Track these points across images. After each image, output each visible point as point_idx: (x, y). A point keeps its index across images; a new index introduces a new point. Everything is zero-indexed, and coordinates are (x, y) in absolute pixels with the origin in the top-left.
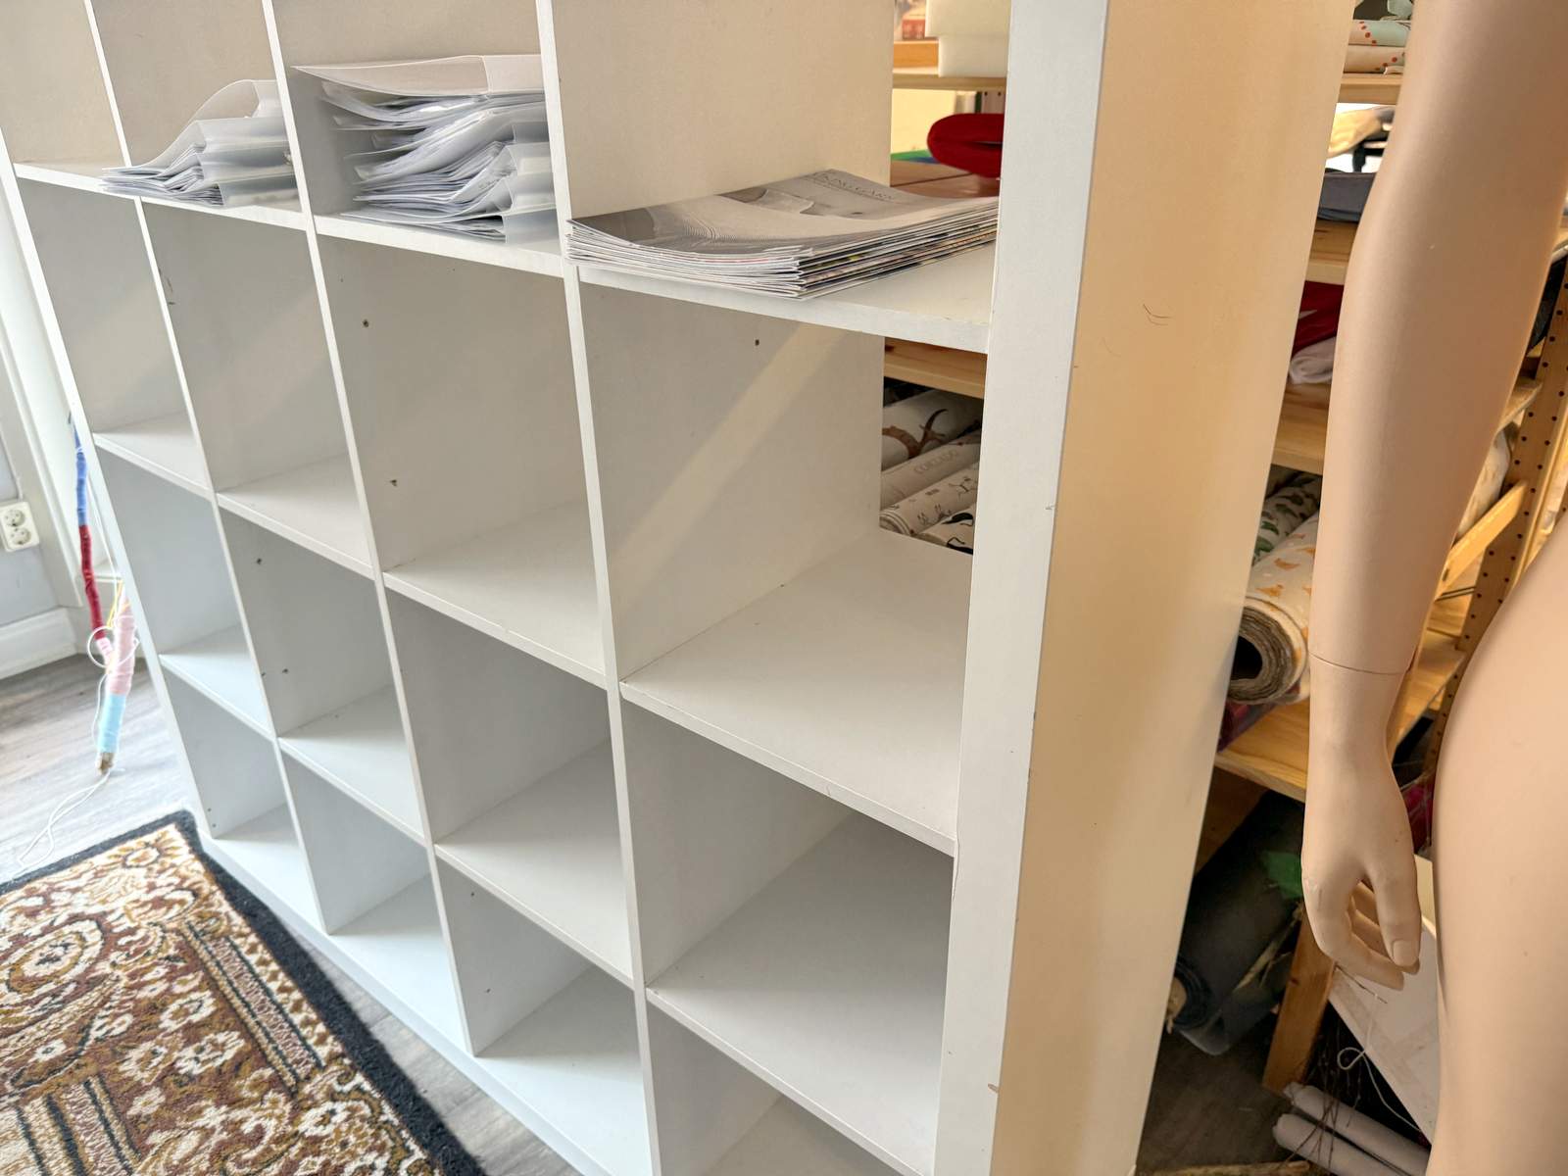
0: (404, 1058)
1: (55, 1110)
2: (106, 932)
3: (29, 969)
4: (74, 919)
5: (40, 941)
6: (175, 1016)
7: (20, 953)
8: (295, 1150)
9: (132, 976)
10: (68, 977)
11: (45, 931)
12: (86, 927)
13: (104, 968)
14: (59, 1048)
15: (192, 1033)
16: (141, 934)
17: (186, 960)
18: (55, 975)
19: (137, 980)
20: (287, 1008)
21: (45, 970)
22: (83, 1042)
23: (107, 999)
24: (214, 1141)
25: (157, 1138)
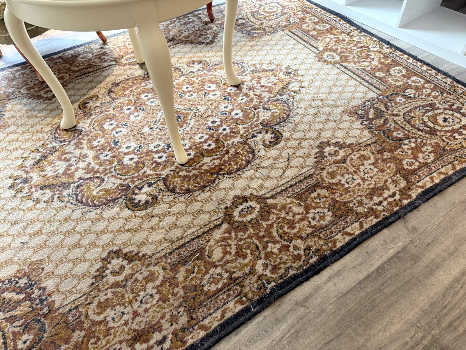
0: (373, 32)
1: (291, 32)
2: (281, 5)
3: (267, 10)
4: (271, 3)
5: (266, 6)
6: (309, 20)
7: (262, 7)
8: (355, 43)
9: (294, 13)
10: (278, 12)
11: (266, 4)
12: (276, 4)
13: (285, 11)
14: (285, 23)
15: (316, 23)
16: (290, 6)
17: (304, 11)
18: (274, 12)
19: (295, 14)
20: (337, 21)
21: (271, 11)
22: (290, 22)
23: (290, 17)
24: (334, 40)
25: (319, 38)
